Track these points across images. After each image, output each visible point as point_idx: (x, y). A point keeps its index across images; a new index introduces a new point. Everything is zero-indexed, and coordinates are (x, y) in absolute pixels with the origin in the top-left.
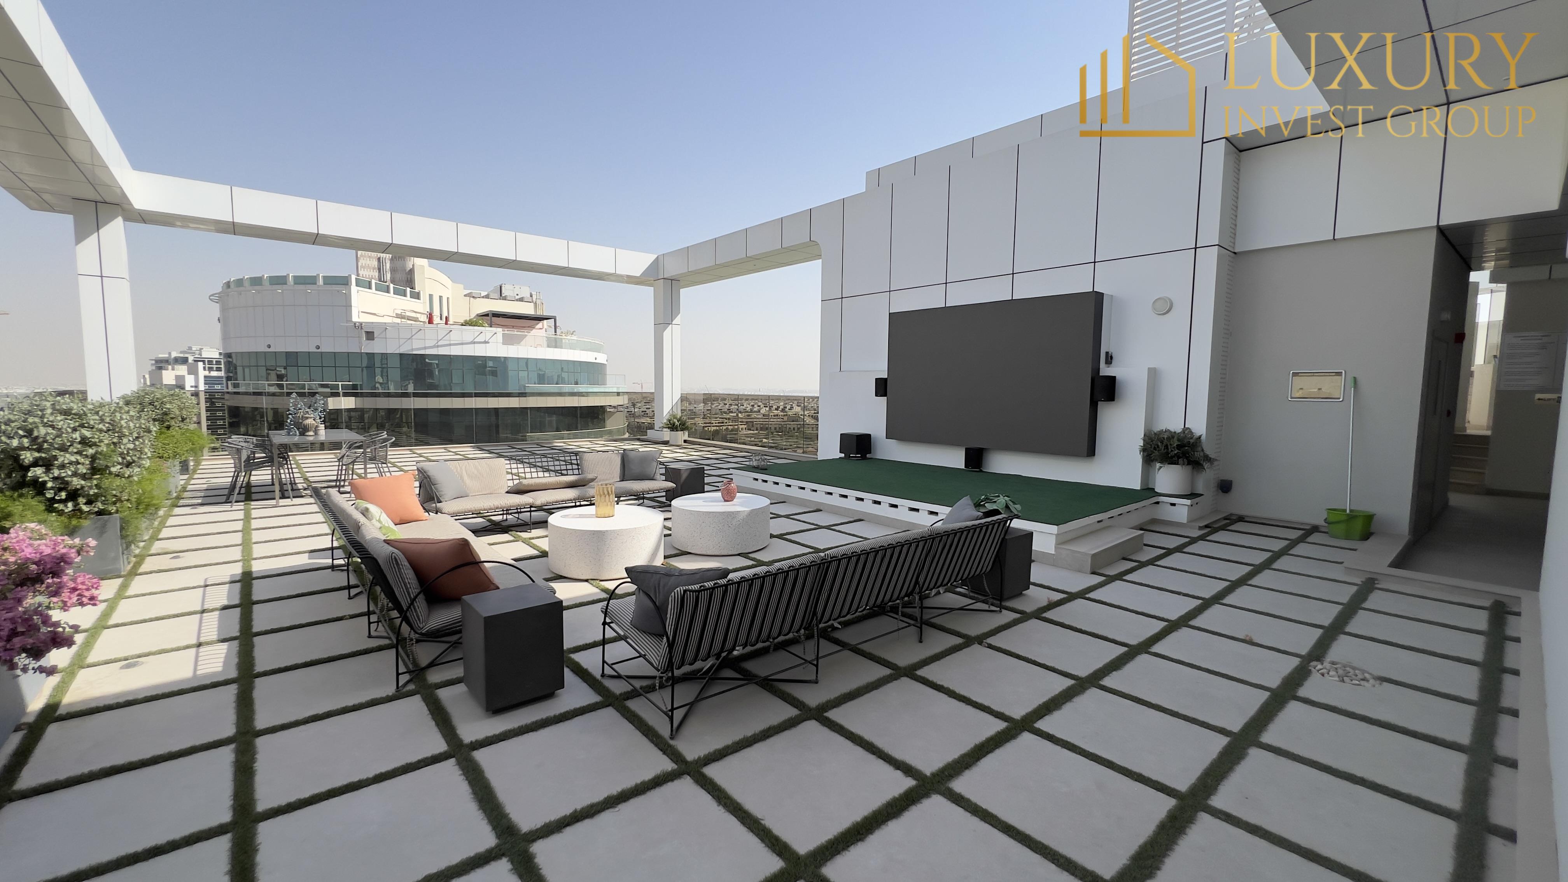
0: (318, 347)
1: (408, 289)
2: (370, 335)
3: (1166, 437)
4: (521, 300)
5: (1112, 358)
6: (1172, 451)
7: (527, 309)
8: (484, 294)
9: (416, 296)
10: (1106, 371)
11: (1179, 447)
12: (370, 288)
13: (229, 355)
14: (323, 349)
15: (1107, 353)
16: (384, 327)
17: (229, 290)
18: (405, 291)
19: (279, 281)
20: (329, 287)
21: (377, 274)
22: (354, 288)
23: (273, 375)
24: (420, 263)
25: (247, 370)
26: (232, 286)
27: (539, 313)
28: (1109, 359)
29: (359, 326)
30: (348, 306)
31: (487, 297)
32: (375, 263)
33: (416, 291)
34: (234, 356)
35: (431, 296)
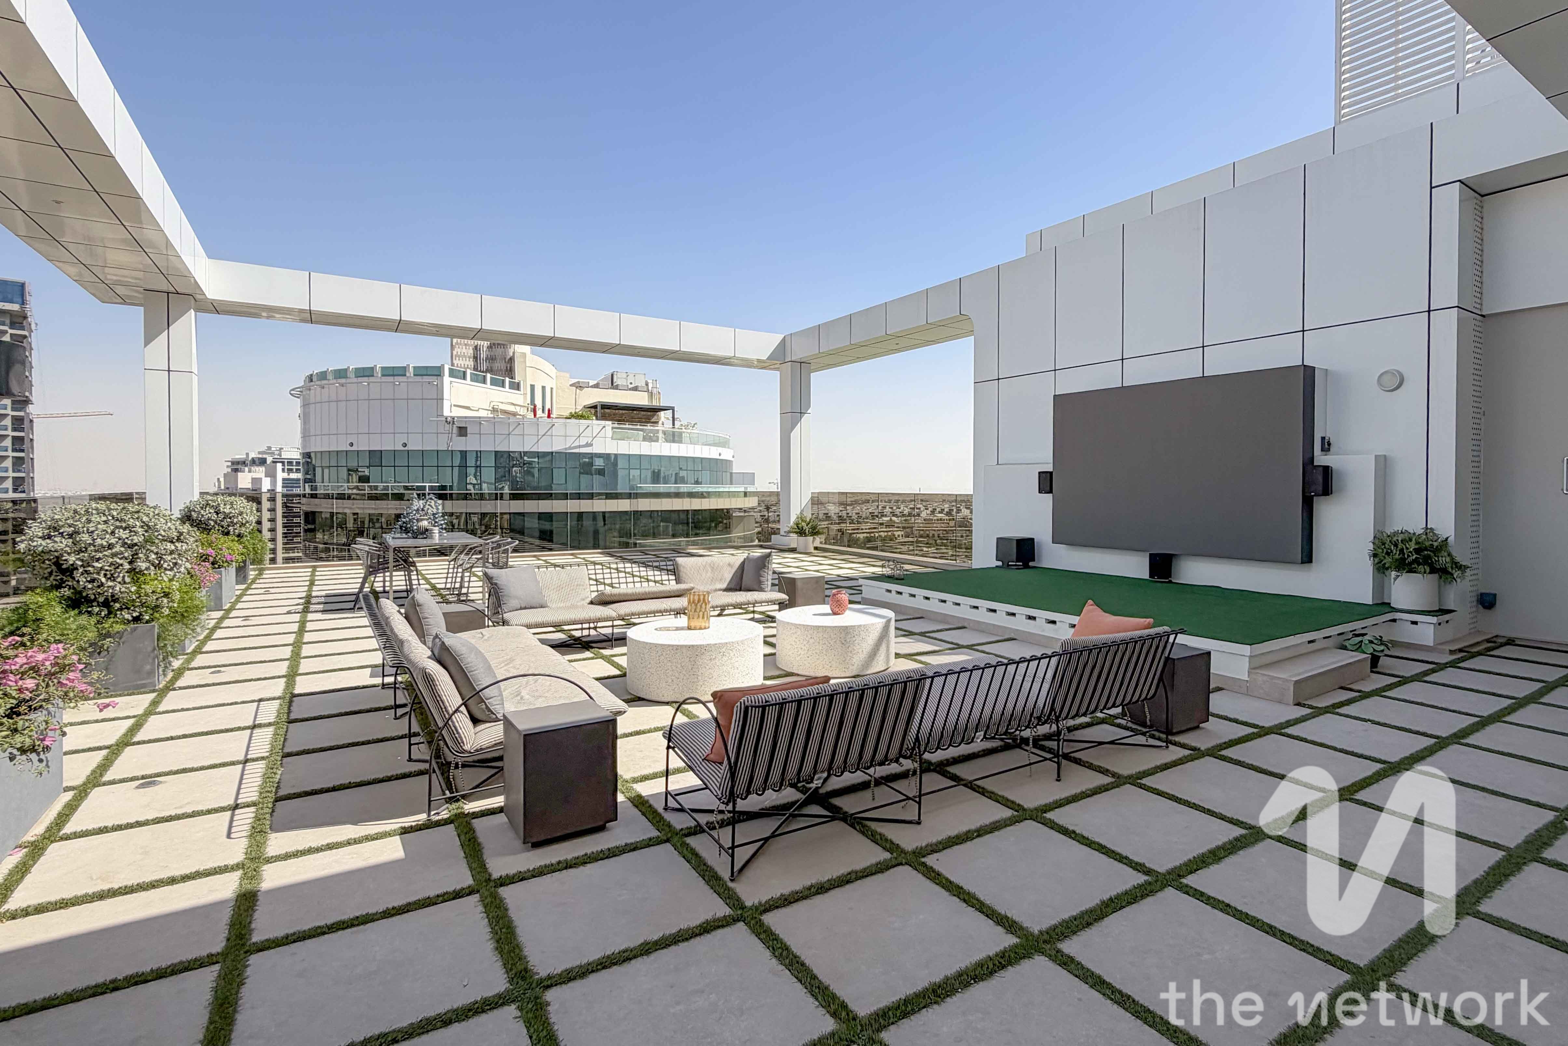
0: (405, 445)
1: (507, 380)
2: (462, 431)
3: (1400, 539)
4: (635, 389)
5: (1329, 444)
6: (1409, 556)
7: (641, 399)
8: (592, 383)
9: (516, 386)
10: (1321, 459)
11: (1417, 551)
12: (464, 378)
13: (307, 455)
14: (410, 447)
15: (1323, 439)
16: (478, 421)
17: (312, 383)
18: (503, 381)
19: (366, 373)
20: (419, 379)
21: (471, 363)
22: (447, 379)
23: (355, 478)
24: (520, 349)
25: (326, 471)
26: (314, 379)
27: (655, 403)
28: (1326, 446)
29: (450, 421)
30: (440, 399)
31: (596, 386)
32: (471, 352)
33: (516, 381)
34: (313, 455)
35: (532, 387)
